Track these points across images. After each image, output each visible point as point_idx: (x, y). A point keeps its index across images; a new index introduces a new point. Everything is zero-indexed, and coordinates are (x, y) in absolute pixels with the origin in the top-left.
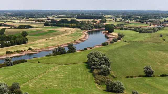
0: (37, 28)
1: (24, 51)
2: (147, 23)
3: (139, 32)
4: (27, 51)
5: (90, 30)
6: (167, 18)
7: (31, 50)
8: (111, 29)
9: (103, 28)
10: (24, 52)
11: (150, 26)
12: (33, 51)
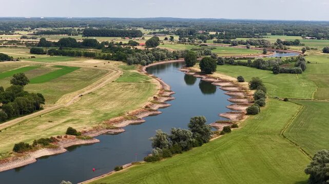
0: (22, 61)
1: (58, 137)
2: (248, 48)
3: (272, 72)
4: (66, 137)
5: (147, 64)
6: (266, 35)
7: (76, 135)
8: (210, 64)
9: (171, 59)
10: (58, 141)
11: (265, 55)
12: (83, 139)
